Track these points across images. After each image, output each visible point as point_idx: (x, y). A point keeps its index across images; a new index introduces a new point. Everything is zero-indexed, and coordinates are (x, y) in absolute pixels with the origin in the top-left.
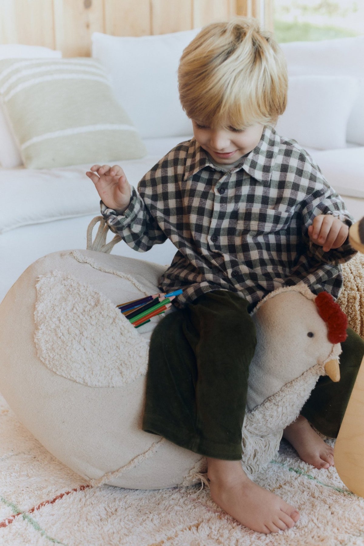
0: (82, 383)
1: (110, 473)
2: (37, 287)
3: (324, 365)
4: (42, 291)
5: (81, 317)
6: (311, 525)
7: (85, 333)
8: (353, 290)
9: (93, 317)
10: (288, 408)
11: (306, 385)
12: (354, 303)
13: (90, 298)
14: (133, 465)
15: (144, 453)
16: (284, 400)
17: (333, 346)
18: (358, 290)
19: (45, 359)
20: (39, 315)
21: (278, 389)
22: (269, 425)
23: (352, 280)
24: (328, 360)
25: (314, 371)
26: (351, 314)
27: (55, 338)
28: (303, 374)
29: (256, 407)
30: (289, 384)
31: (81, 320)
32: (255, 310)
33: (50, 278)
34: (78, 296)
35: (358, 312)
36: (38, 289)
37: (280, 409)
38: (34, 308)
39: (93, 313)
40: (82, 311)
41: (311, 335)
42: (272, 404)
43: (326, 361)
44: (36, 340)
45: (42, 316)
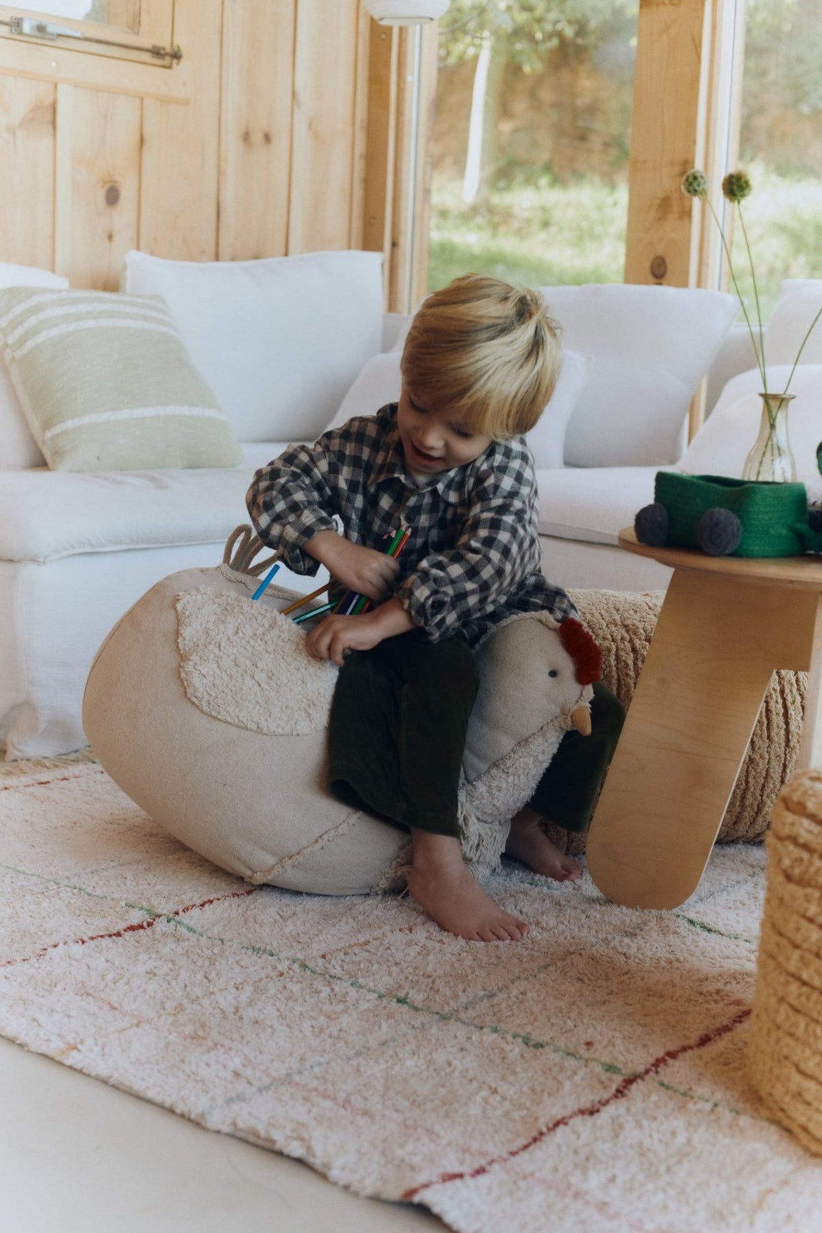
0: (254, 728)
1: (286, 859)
2: (178, 608)
3: (570, 714)
4: (187, 613)
5: (252, 642)
6: (561, 927)
7: (260, 665)
8: (607, 639)
9: (270, 642)
10: (522, 777)
11: (546, 744)
12: (609, 656)
13: (260, 617)
14: (320, 844)
15: (337, 827)
16: (517, 765)
17: (583, 688)
18: (613, 640)
19: (200, 700)
20: (187, 642)
21: (508, 749)
22: (495, 802)
23: (604, 627)
24: (576, 707)
25: (556, 724)
26: (604, 670)
27: (217, 671)
28: (542, 728)
29: (479, 777)
30: (523, 742)
31: (253, 647)
32: (477, 646)
33: (196, 596)
34: (241, 616)
35: (614, 669)
36: (179, 612)
37: (511, 779)
38: (177, 633)
39: (269, 638)
40: (251, 635)
41: (553, 674)
42: (500, 770)
43: (574, 709)
44: (183, 675)
45: (192, 644)
